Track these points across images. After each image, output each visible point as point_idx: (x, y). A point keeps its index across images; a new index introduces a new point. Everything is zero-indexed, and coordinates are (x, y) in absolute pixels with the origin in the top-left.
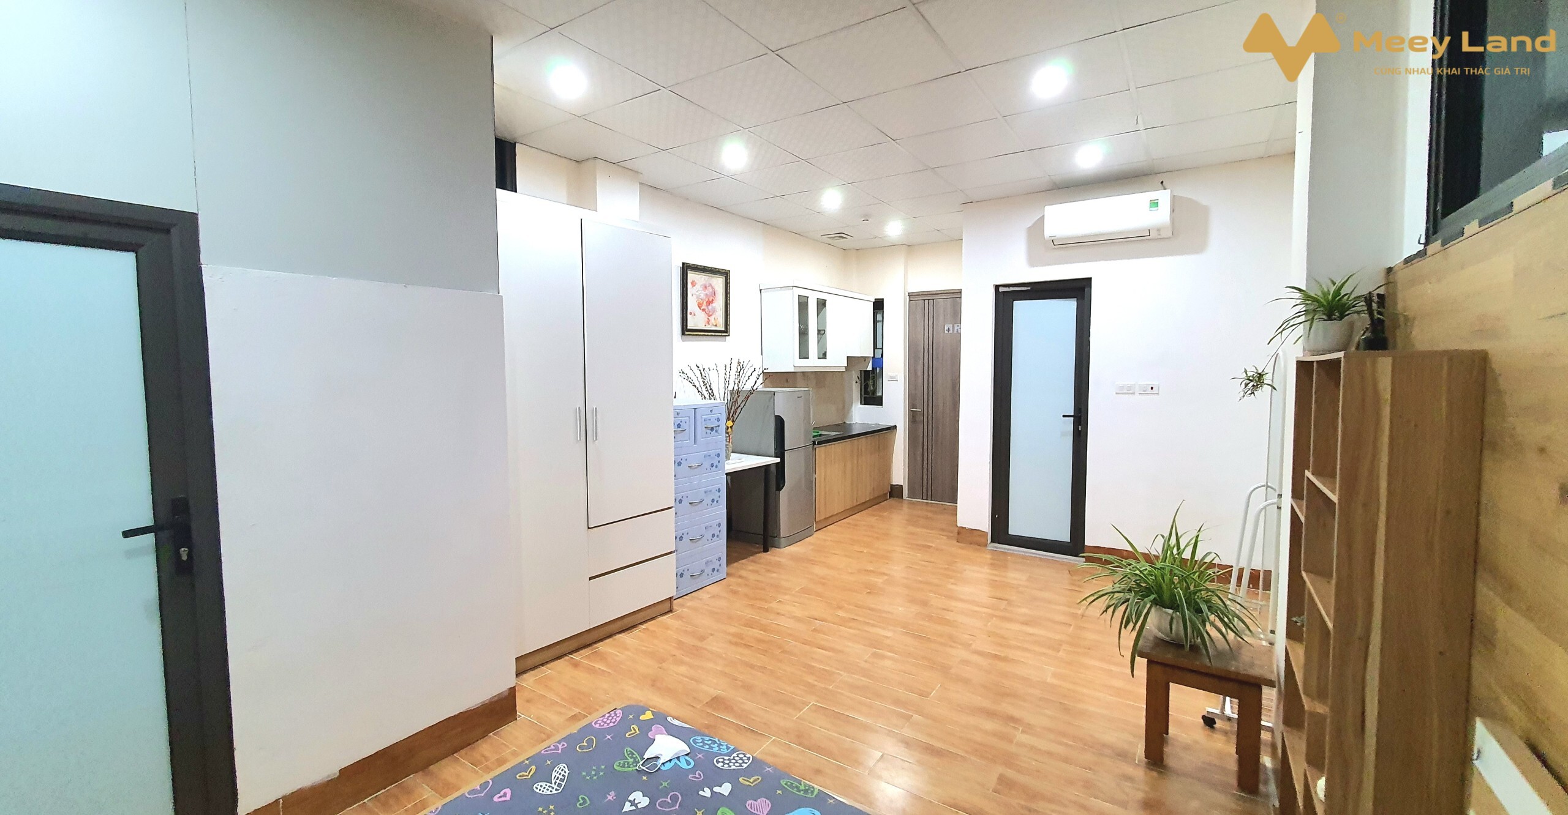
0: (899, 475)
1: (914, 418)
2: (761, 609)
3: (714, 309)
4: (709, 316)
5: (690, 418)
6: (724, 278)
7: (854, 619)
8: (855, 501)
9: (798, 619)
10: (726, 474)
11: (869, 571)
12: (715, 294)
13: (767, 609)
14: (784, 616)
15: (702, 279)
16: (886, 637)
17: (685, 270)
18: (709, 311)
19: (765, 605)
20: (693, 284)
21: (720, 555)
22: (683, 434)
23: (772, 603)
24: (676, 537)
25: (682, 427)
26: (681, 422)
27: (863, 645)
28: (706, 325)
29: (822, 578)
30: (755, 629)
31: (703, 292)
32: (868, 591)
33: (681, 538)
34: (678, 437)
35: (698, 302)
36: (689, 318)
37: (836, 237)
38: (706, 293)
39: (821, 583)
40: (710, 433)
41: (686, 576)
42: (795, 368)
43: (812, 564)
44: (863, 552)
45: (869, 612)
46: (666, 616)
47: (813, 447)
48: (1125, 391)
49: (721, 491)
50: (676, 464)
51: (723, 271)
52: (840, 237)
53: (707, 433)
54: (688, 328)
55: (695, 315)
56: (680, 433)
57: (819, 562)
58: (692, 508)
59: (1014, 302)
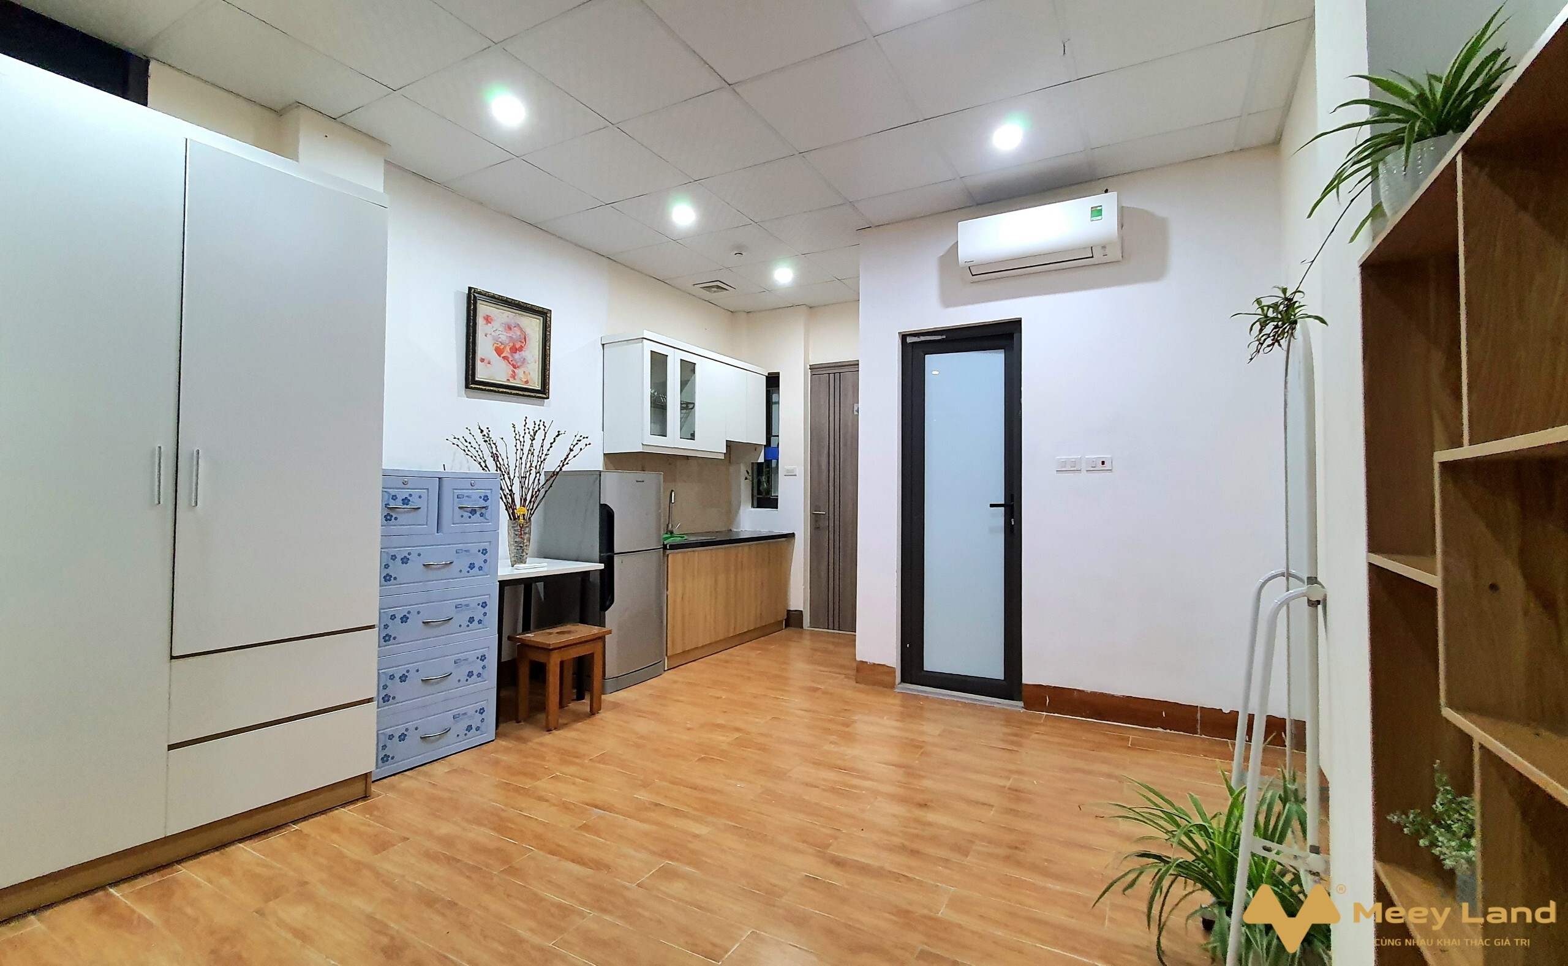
0: (798, 597)
1: (817, 522)
2: (518, 790)
3: (522, 360)
4: (514, 366)
5: (428, 492)
6: (542, 318)
7: (657, 805)
8: (732, 630)
9: (566, 807)
10: (499, 581)
11: (718, 726)
12: (525, 338)
13: (528, 789)
14: (547, 801)
15: (502, 315)
16: (696, 836)
17: (473, 298)
18: (515, 361)
19: (528, 783)
20: (488, 319)
21: (483, 704)
22: (413, 514)
23: (541, 779)
24: (393, 675)
25: (412, 504)
26: (411, 495)
27: (653, 853)
28: (510, 379)
29: (642, 737)
30: (485, 825)
31: (505, 333)
32: (703, 756)
33: (403, 678)
34: (403, 518)
35: (495, 345)
36: (479, 366)
37: (712, 287)
38: (510, 335)
39: (638, 746)
40: (470, 517)
41: (413, 739)
42: (645, 447)
43: (640, 716)
44: (721, 698)
45: (688, 790)
46: (351, 807)
47: (664, 553)
48: (1069, 468)
49: (486, 605)
50: (398, 560)
51: (540, 309)
52: (718, 287)
53: (462, 516)
54: (477, 379)
55: (489, 363)
56: (407, 512)
57: (653, 713)
58: (429, 631)
59: (926, 356)
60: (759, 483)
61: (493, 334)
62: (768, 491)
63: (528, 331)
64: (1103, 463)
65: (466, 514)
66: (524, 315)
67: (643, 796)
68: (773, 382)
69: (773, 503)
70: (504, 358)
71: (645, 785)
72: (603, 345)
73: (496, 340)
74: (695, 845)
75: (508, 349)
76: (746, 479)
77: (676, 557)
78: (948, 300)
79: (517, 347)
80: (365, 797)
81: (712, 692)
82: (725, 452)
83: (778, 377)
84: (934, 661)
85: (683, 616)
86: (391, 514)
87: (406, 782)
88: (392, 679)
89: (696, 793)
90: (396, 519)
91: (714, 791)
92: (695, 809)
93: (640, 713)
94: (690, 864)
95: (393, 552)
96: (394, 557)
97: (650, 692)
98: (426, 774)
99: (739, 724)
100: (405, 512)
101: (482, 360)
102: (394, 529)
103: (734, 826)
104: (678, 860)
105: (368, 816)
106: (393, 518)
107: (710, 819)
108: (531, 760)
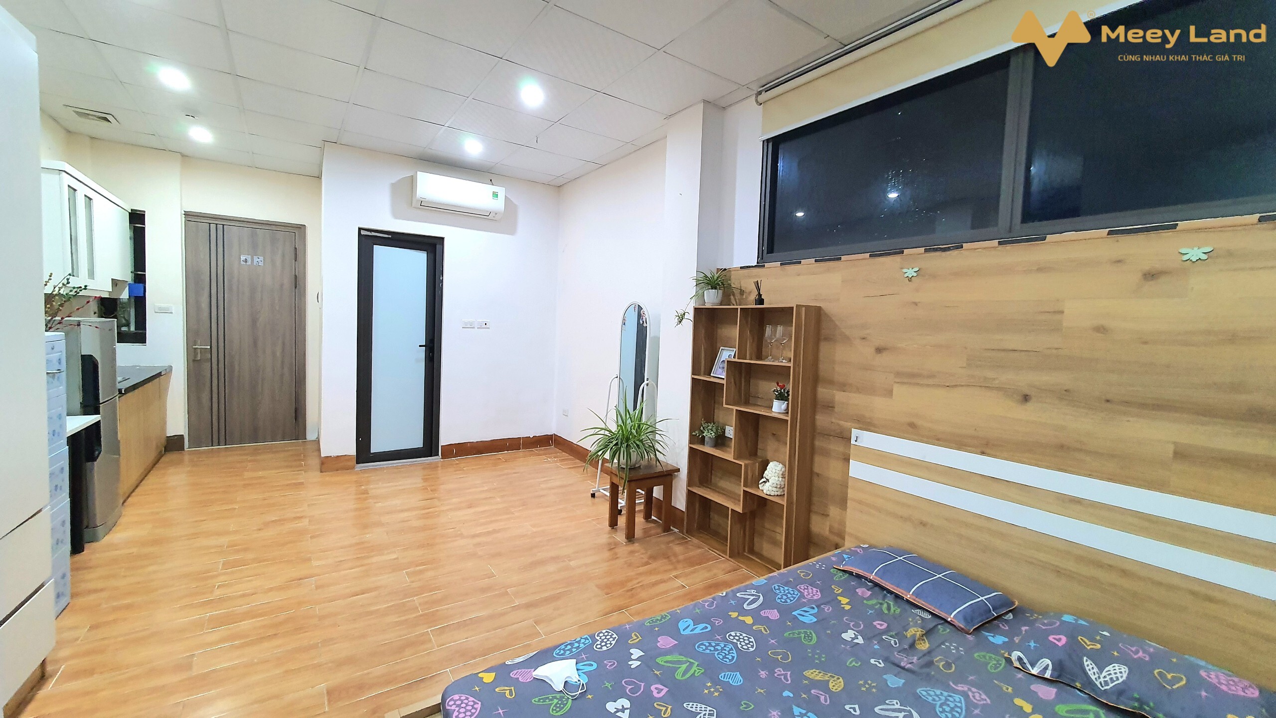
0: (178, 424)
40: (52, 383)
48: (469, 326)
53: (48, 383)
59: (374, 246)
64: (486, 324)
65: (50, 380)
68: (137, 218)
69: (141, 338)
78: (396, 215)
80: (43, 677)
82: (111, 290)
83: (144, 216)
84: (376, 447)
85: (127, 456)
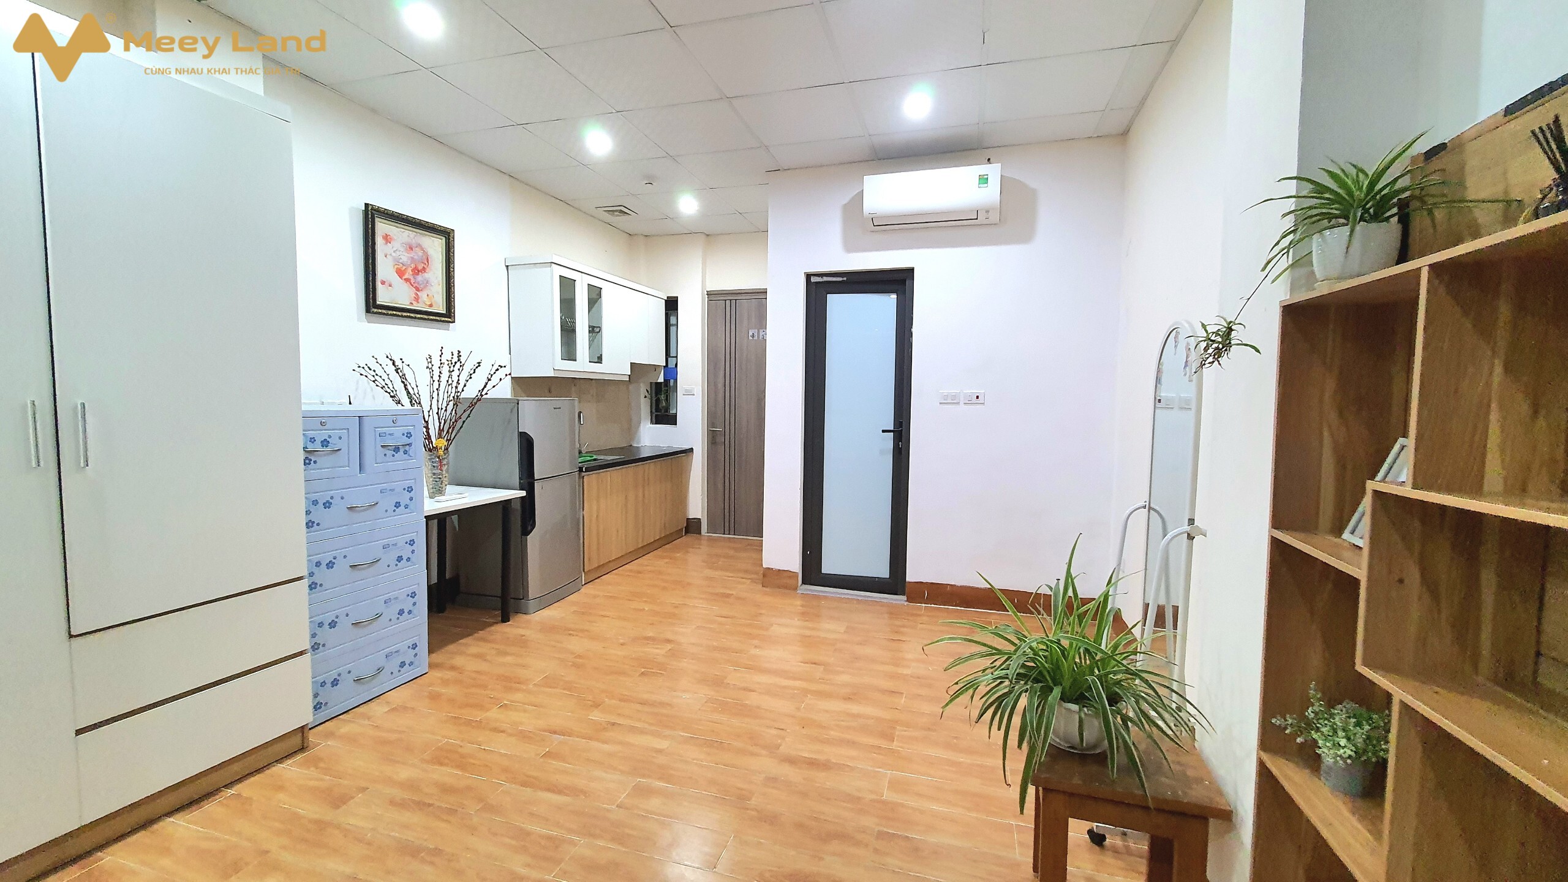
0: (697, 507)
1: (713, 438)
2: (469, 723)
3: (425, 282)
4: (417, 289)
5: (348, 431)
6: (444, 239)
7: (613, 724)
8: (640, 541)
9: (524, 736)
10: (425, 517)
11: (647, 638)
12: (428, 259)
13: (480, 721)
14: (503, 732)
15: (402, 235)
16: (660, 751)
17: (371, 215)
18: (418, 283)
19: (479, 715)
20: (387, 239)
21: (415, 640)
22: (333, 457)
23: (490, 710)
24: (322, 622)
25: (331, 445)
26: (330, 437)
27: (622, 772)
28: (413, 302)
29: (579, 657)
30: (446, 765)
31: (406, 254)
32: (643, 670)
33: (333, 624)
34: (323, 461)
35: (396, 266)
36: (380, 288)
37: (616, 211)
38: (412, 256)
39: (576, 666)
40: (393, 456)
41: (347, 682)
42: (557, 371)
43: (570, 634)
44: (644, 609)
45: (639, 707)
46: (289, 762)
47: (579, 474)
48: (950, 400)
49: (414, 543)
50: (321, 505)
51: (442, 229)
52: (621, 211)
53: (385, 455)
54: (378, 303)
55: (390, 286)
56: (328, 454)
57: (582, 631)
58: (357, 574)
59: (828, 295)
60: (658, 401)
61: (394, 254)
62: (667, 409)
63: (431, 252)
64: (977, 397)
65: (390, 453)
66: (426, 235)
67: (596, 716)
68: (671, 305)
69: (672, 420)
70: (407, 280)
71: (596, 705)
72: (507, 266)
73: (397, 261)
74: (661, 760)
75: (409, 271)
76: (645, 397)
77: (591, 479)
78: (850, 247)
79: (420, 268)
80: (303, 749)
81: (634, 605)
82: (630, 374)
83: (677, 300)
84: (829, 566)
85: (598, 533)
86: (310, 458)
87: (345, 727)
88: (321, 627)
89: (646, 709)
90: (315, 462)
91: (663, 704)
92: (651, 724)
93: (569, 631)
94: (660, 779)
95: (314, 497)
96: (315, 503)
97: (575, 608)
98: (365, 716)
99: (670, 636)
100: (325, 455)
101: (383, 283)
102: (314, 473)
103: (691, 737)
104: (649, 777)
105: (312, 769)
106: (312, 462)
107: (667, 732)
108: (473, 690)
